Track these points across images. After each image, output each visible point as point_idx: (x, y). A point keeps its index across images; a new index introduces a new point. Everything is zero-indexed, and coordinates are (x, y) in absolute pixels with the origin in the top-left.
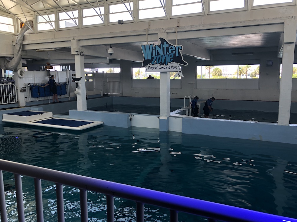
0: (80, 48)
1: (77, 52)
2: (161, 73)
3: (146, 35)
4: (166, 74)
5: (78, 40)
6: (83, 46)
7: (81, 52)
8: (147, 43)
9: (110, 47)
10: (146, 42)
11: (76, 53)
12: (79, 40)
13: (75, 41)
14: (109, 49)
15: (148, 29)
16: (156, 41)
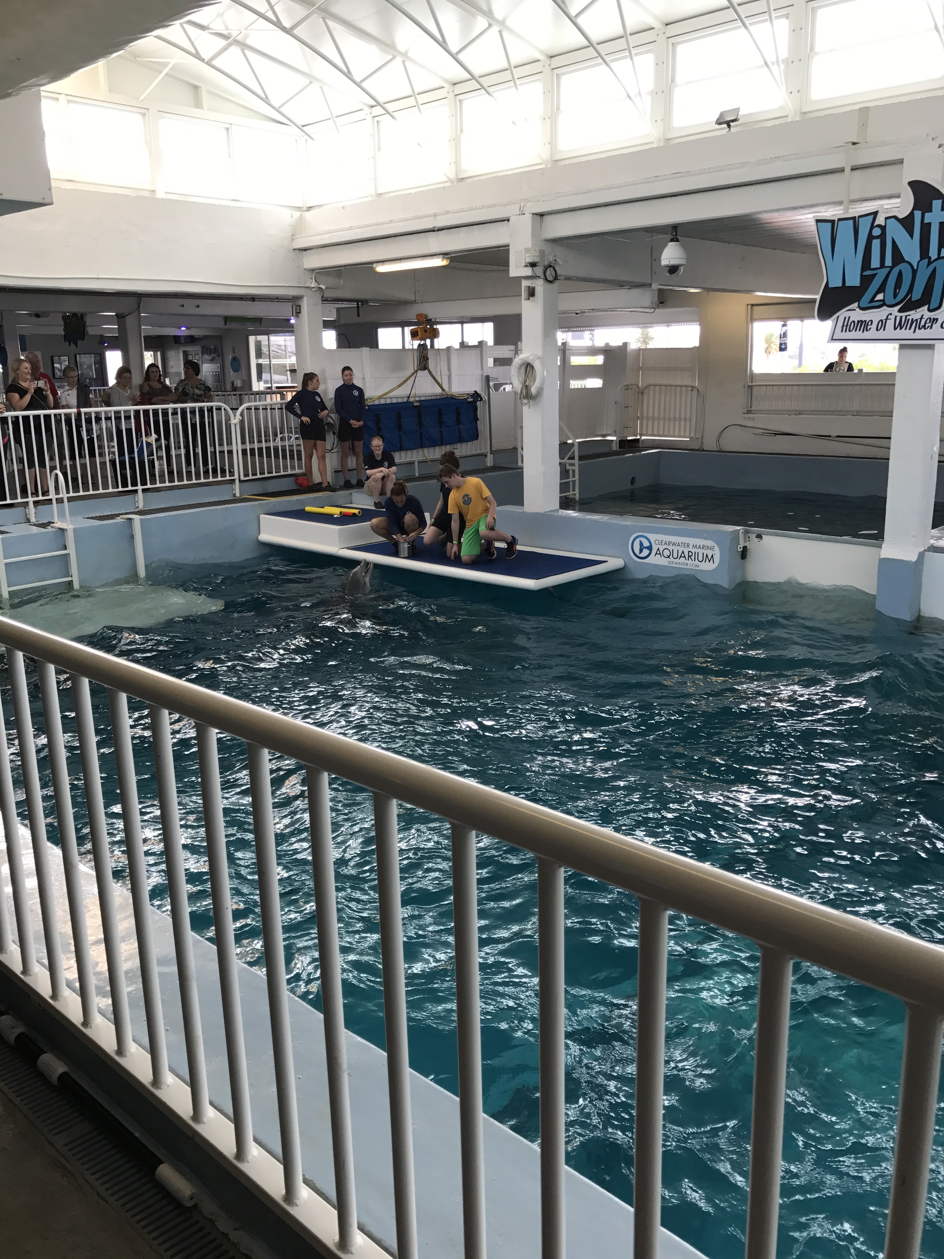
0: (547, 248)
1: (533, 265)
2: (902, 347)
3: (842, 170)
4: (928, 352)
5: (536, 214)
6: (555, 241)
7: (546, 263)
8: (847, 210)
9: (670, 237)
10: (840, 203)
11: (528, 272)
12: (542, 215)
13: (528, 218)
14: (666, 246)
15: (854, 144)
16: (890, 197)
